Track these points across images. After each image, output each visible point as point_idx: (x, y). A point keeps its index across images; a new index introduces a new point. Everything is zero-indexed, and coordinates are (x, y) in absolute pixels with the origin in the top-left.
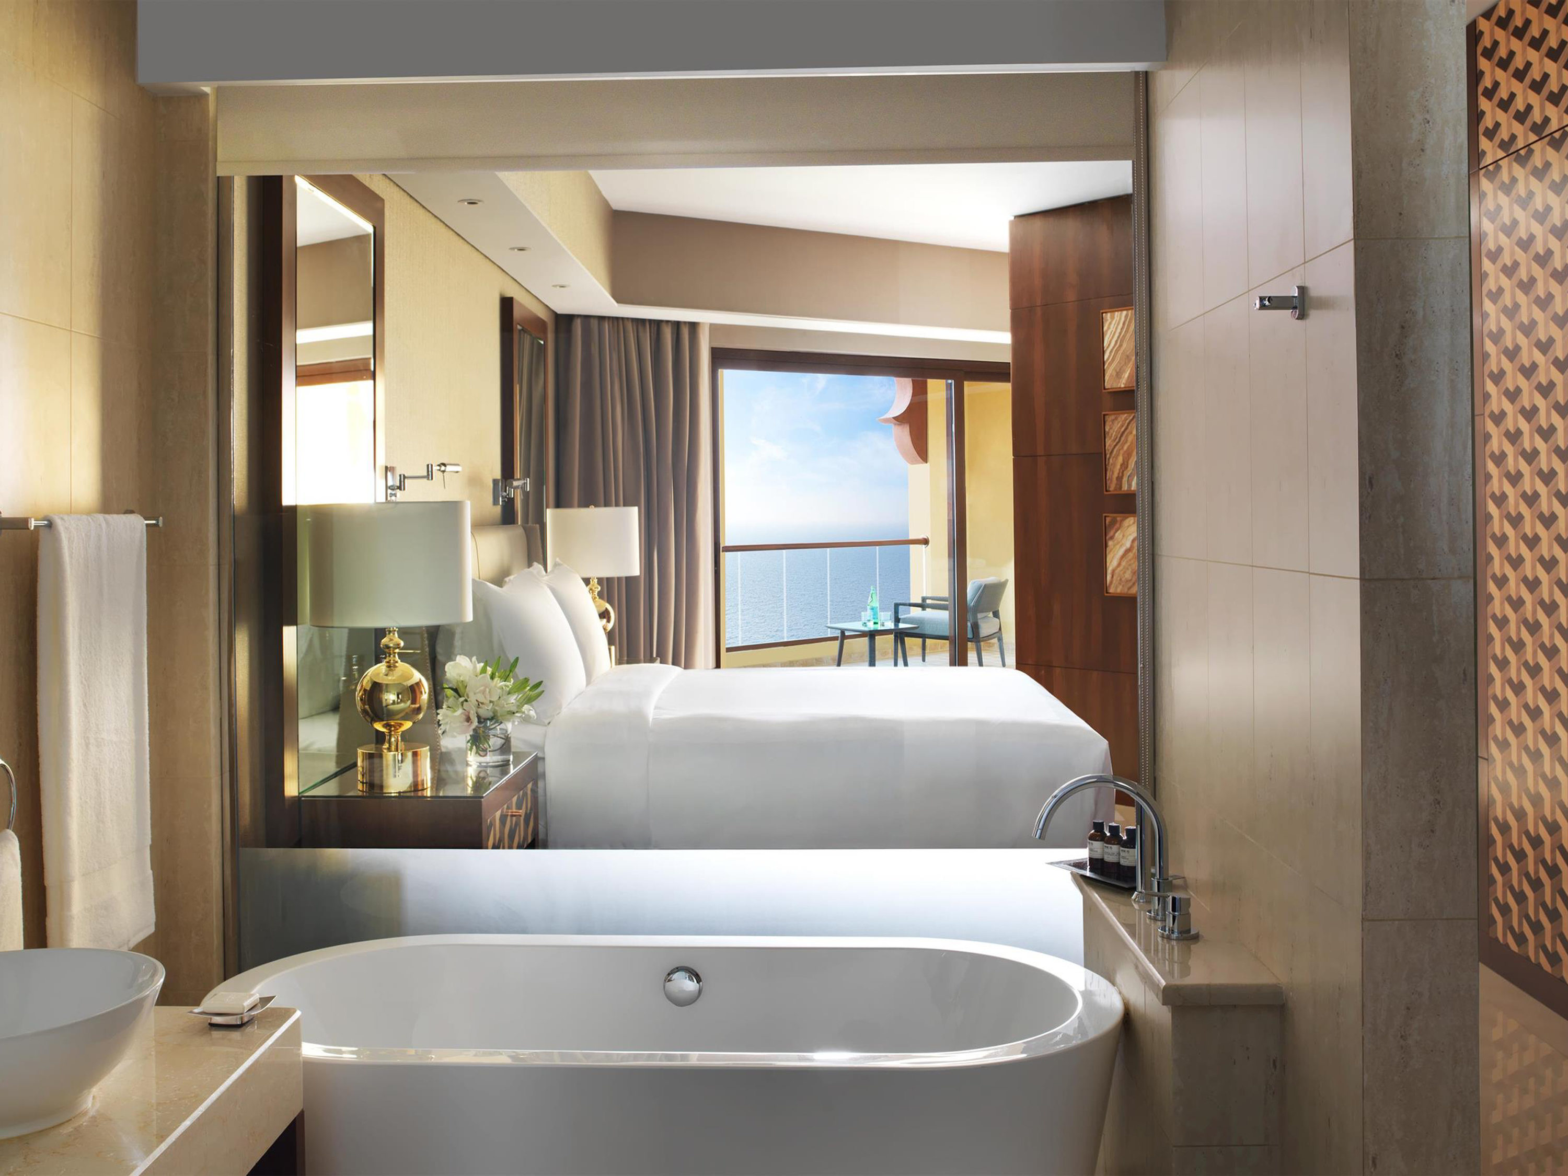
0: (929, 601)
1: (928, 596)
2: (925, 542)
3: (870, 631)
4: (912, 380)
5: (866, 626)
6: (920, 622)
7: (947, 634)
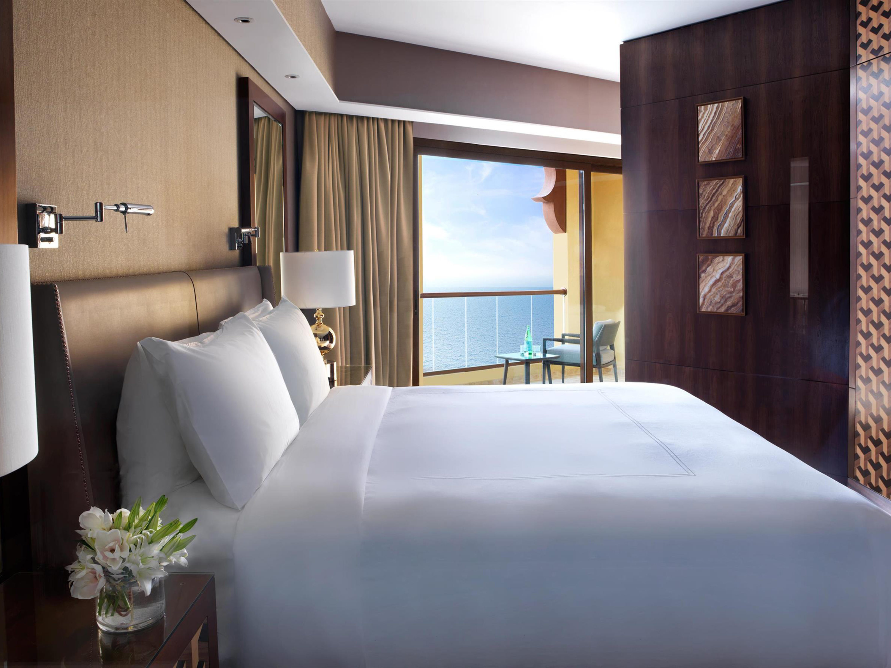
0: (567, 337)
1: (566, 333)
2: (564, 292)
3: (526, 360)
4: (556, 169)
5: (523, 356)
6: (560, 353)
7: (579, 361)
